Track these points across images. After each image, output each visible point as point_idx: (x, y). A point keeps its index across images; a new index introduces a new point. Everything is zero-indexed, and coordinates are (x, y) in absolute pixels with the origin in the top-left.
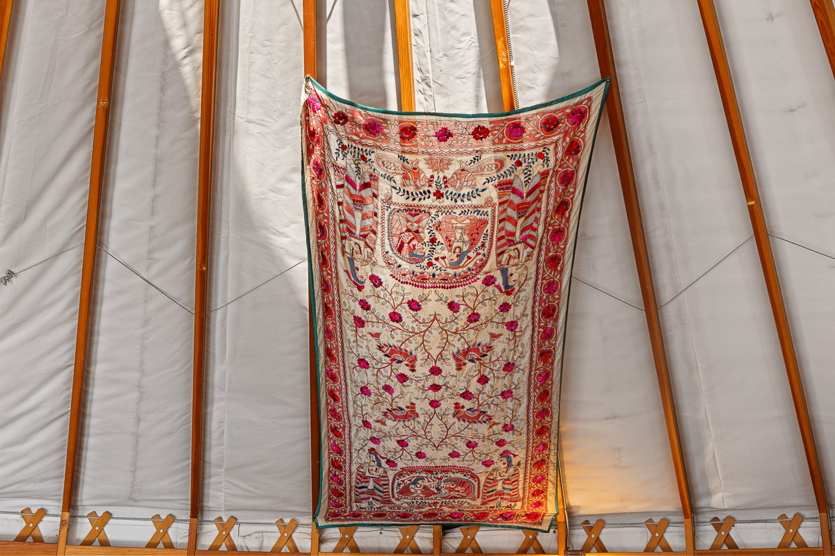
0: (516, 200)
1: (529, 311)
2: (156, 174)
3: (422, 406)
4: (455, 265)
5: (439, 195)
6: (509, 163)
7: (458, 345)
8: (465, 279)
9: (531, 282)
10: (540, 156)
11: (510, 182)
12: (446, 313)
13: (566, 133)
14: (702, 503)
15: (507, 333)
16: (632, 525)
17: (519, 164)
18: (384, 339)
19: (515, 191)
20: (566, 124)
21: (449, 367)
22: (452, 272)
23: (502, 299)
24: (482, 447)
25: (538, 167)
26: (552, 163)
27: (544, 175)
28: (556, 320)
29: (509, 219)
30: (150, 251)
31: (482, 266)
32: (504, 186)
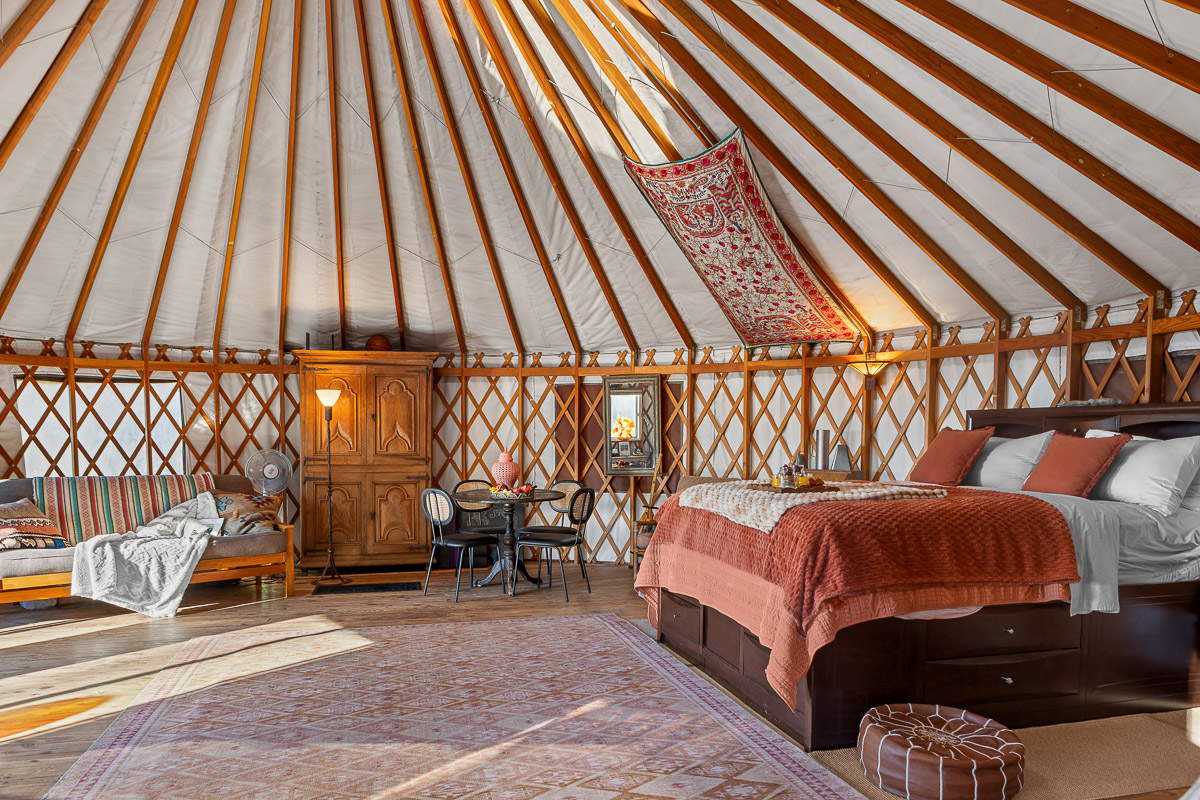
0: (722, 193)
1: (762, 238)
2: (591, 204)
3: (740, 289)
4: (711, 226)
5: (688, 198)
6: (710, 177)
7: (736, 261)
8: (719, 231)
9: (755, 225)
10: (722, 170)
11: (715, 186)
12: (721, 247)
13: (730, 157)
14: (938, 320)
15: (757, 251)
16: (907, 335)
17: (714, 177)
18: (706, 262)
19: (719, 189)
20: (729, 153)
21: (739, 270)
22: (712, 229)
23: (744, 236)
24: (782, 304)
25: (724, 176)
26: (730, 172)
27: (730, 178)
28: (783, 238)
29: (723, 201)
30: (607, 235)
31: (723, 224)
32: (713, 188)
